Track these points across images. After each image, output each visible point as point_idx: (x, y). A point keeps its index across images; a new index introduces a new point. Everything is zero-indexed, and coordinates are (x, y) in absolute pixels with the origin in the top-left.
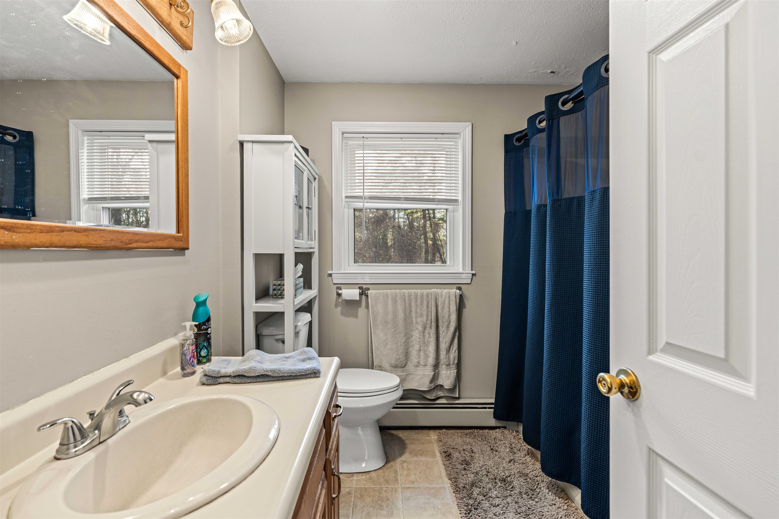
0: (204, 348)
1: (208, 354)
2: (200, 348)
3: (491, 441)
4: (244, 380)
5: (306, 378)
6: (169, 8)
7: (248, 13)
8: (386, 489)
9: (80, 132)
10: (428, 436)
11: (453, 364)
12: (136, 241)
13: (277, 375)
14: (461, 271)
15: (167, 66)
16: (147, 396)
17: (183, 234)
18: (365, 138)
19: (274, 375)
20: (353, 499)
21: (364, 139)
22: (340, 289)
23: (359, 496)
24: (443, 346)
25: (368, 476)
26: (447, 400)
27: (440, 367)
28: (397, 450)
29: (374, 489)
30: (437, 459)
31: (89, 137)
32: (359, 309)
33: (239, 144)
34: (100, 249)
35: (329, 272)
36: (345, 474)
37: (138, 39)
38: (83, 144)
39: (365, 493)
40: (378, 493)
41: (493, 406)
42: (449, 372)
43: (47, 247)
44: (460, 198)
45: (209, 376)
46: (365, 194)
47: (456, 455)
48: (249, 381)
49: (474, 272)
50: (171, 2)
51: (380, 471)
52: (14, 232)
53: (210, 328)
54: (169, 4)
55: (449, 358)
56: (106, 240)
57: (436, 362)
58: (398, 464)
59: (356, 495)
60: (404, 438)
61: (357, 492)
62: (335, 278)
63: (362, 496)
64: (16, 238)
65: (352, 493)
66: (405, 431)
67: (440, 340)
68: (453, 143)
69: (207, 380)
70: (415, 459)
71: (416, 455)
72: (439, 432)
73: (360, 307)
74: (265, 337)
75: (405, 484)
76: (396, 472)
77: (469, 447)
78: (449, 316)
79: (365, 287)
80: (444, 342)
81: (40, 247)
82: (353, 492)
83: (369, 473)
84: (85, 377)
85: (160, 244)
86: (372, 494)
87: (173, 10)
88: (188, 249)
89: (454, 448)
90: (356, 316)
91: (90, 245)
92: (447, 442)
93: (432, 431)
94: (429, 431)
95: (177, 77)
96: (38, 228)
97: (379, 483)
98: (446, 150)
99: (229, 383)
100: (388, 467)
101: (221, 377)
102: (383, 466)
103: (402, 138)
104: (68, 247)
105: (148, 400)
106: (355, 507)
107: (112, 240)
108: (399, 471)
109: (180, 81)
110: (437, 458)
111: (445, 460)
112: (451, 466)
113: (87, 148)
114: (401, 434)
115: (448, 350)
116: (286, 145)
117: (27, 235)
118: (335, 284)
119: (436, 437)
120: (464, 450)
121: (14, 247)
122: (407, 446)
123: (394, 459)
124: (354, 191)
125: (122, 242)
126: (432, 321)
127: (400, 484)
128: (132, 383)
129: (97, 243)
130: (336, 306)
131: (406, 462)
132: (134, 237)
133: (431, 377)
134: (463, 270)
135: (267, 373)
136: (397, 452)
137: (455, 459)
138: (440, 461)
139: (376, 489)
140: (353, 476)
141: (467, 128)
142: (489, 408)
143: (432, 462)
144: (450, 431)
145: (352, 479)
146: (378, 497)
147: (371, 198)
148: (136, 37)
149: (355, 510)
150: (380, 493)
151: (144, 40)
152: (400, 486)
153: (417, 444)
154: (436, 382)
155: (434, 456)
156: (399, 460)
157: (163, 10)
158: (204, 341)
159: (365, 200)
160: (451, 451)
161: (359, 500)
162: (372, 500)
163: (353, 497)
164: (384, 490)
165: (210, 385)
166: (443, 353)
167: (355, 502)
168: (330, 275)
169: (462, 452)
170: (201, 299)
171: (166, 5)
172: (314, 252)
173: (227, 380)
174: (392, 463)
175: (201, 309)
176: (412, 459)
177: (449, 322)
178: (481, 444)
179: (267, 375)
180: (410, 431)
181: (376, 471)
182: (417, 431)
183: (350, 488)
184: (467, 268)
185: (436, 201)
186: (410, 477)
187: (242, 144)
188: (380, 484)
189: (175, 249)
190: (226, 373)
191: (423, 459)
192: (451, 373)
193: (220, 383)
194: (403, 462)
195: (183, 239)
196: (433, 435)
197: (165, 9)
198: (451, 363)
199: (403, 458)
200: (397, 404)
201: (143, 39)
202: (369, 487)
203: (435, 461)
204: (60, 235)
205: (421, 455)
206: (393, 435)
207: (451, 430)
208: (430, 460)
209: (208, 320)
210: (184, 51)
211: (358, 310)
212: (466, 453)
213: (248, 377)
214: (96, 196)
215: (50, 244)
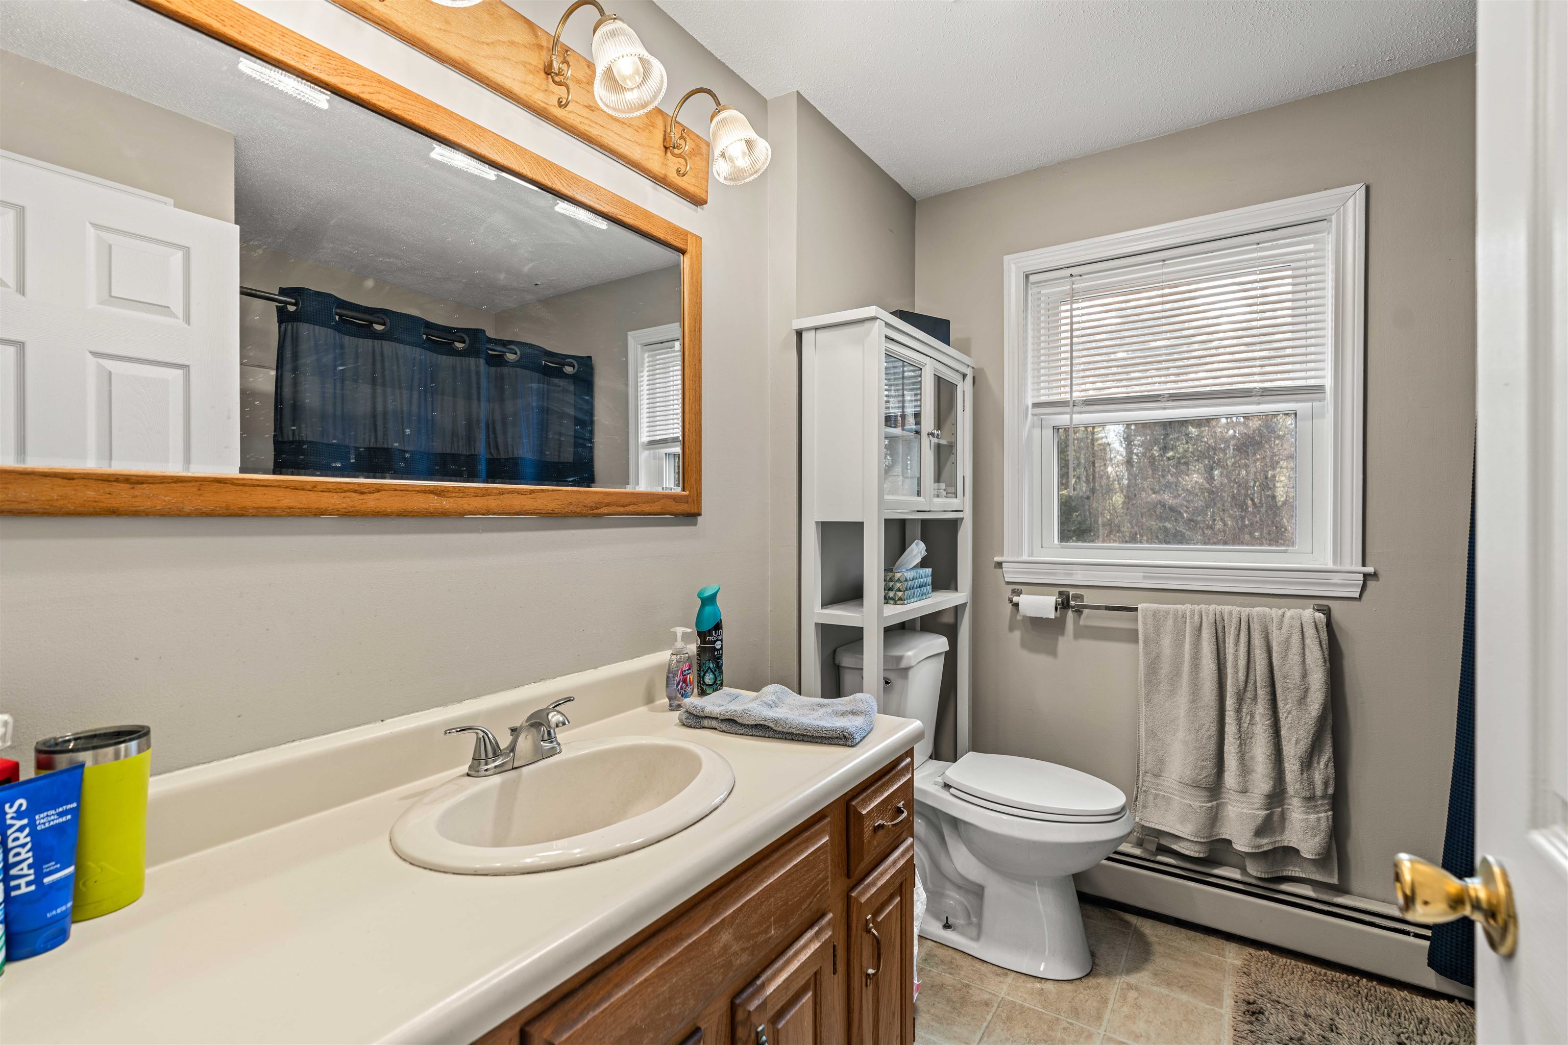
0: (709, 671)
1: (715, 682)
2: (703, 671)
3: (1407, 1023)
4: (735, 728)
5: (830, 744)
6: (663, 153)
7: (817, 107)
8: (1068, 1025)
9: (639, 346)
10: (1219, 954)
11: (1323, 797)
12: (608, 505)
13: (780, 729)
14: (1330, 565)
15: (663, 241)
16: (561, 719)
17: (690, 492)
18: (1076, 276)
19: (777, 729)
20: (989, 1018)
21: (1073, 279)
22: (1018, 593)
23: (1004, 1016)
24: (1293, 752)
25: (1038, 985)
26: (1314, 891)
27: (1287, 801)
28: (1124, 958)
29: (1040, 1016)
30: (1223, 1011)
31: (651, 353)
32: (1061, 639)
33: (796, 336)
34: (554, 517)
35: (997, 559)
36: (991, 966)
37: (614, 216)
38: (643, 363)
39: (1018, 1016)
40: (1045, 1027)
41: (1429, 933)
42: (1313, 817)
43: (484, 514)
44: (1328, 382)
45: (690, 713)
46: (1074, 394)
47: (1275, 1018)
48: (742, 732)
49: (1370, 569)
50: (665, 144)
51: (1068, 987)
52: (444, 496)
53: (721, 640)
54: (663, 149)
55: (1311, 781)
56: (561, 503)
57: (1274, 787)
58: (1116, 986)
59: (998, 1012)
60: (1153, 939)
61: (1004, 1007)
62: (1007, 572)
63: (1009, 1018)
64: (447, 504)
65: (993, 1006)
66: (1163, 924)
67: (1282, 733)
68: (1311, 246)
69: (687, 719)
70: (1164, 990)
71: (1168, 984)
72: (1250, 954)
73: (1063, 634)
74: (847, 671)
75: (1114, 1033)
76: (1105, 1001)
77: (1327, 1014)
78: (1304, 676)
79: (1072, 592)
80: (1293, 741)
81: (475, 515)
82: (996, 1005)
83: (1043, 981)
84: (535, 684)
85: (647, 508)
86: (1033, 1024)
87: (669, 154)
88: (700, 515)
89: (1279, 1002)
90: (1053, 653)
91: (538, 511)
92: (1264, 981)
93: (1233, 945)
94: (1225, 942)
95: (683, 252)
96: (472, 490)
97: (1057, 1009)
98: (1293, 265)
99: (716, 729)
100: (1090, 984)
101: (706, 717)
102: (1080, 979)
103: (1164, 261)
104: (509, 514)
105: (561, 725)
106: (988, 1032)
107: (570, 503)
108: (1111, 1002)
109: (687, 256)
110: (1221, 1007)
111: (1240, 1018)
112: (1251, 1039)
113: (647, 369)
114: (1148, 927)
115: (1307, 763)
116: (867, 325)
117: (459, 500)
118: (1009, 583)
119: (1238, 963)
120: (1307, 1016)
121: (445, 514)
122: (1152, 958)
123: (1109, 974)
124: (1055, 391)
125: (584, 506)
126: (1258, 684)
127: (1103, 1028)
128: (573, 700)
129: (548, 508)
130: (1011, 629)
131: (1137, 989)
132: (604, 499)
133: (1259, 820)
134: (1335, 562)
135: (766, 723)
136: (1123, 962)
137: (1269, 1027)
138: (1227, 1018)
139: (1045, 1016)
140: (1006, 975)
141: (1351, 201)
142: (1417, 936)
143: (1205, 1013)
144: (1282, 961)
145: (1002, 979)
146: (1044, 1033)
147: (1088, 402)
148: (610, 214)
149: (985, 1039)
150: (1050, 1028)
151: (624, 214)
152: (1102, 1032)
153: (1180, 961)
154: (1278, 838)
155: (1216, 997)
156: (1121, 981)
157: (652, 161)
158: (709, 660)
159: (1075, 409)
160: (1268, 1005)
161: (1002, 1025)
162: (1028, 1034)
163: (991, 1014)
164: (1062, 1027)
165: (690, 727)
166: (1292, 768)
167: (992, 1024)
168: (999, 565)
169: (1301, 1019)
170: (708, 593)
171: (658, 152)
172: (962, 519)
173: (714, 723)
174: (1101, 980)
175: (708, 609)
176: (1155, 988)
177: (1306, 691)
178: (1370, 1018)
179: (768, 727)
180: (1175, 929)
181: (1059, 984)
182: (1191, 933)
183: (991, 996)
184: (1347, 560)
185: (1255, 396)
186: (1134, 1023)
187: (799, 334)
188: (1058, 1011)
189: (676, 515)
190: (711, 713)
191: (1184, 997)
192: (1319, 819)
193: (704, 728)
194: (1130, 987)
195: (690, 500)
196: (1234, 956)
197: (656, 157)
198: (1319, 793)
199: (1133, 979)
200: (1116, 853)
201: (622, 213)
202: (1032, 1007)
203: (1215, 1013)
204: (498, 499)
205: (1182, 987)
206: (1127, 924)
207: (1287, 958)
208: (1202, 1005)
209: (718, 627)
210: (699, 209)
211: (1057, 640)
212: (1312, 1025)
213: (742, 725)
214: (658, 438)
215: (486, 510)
